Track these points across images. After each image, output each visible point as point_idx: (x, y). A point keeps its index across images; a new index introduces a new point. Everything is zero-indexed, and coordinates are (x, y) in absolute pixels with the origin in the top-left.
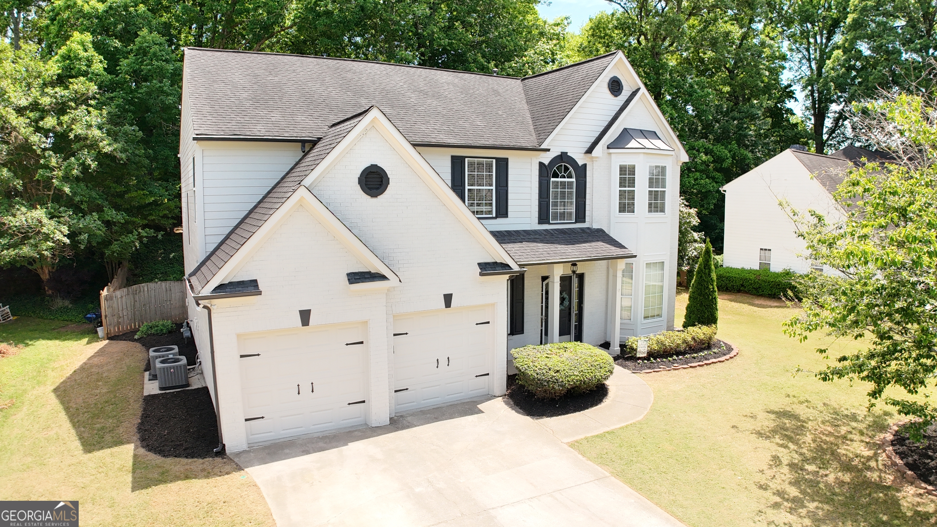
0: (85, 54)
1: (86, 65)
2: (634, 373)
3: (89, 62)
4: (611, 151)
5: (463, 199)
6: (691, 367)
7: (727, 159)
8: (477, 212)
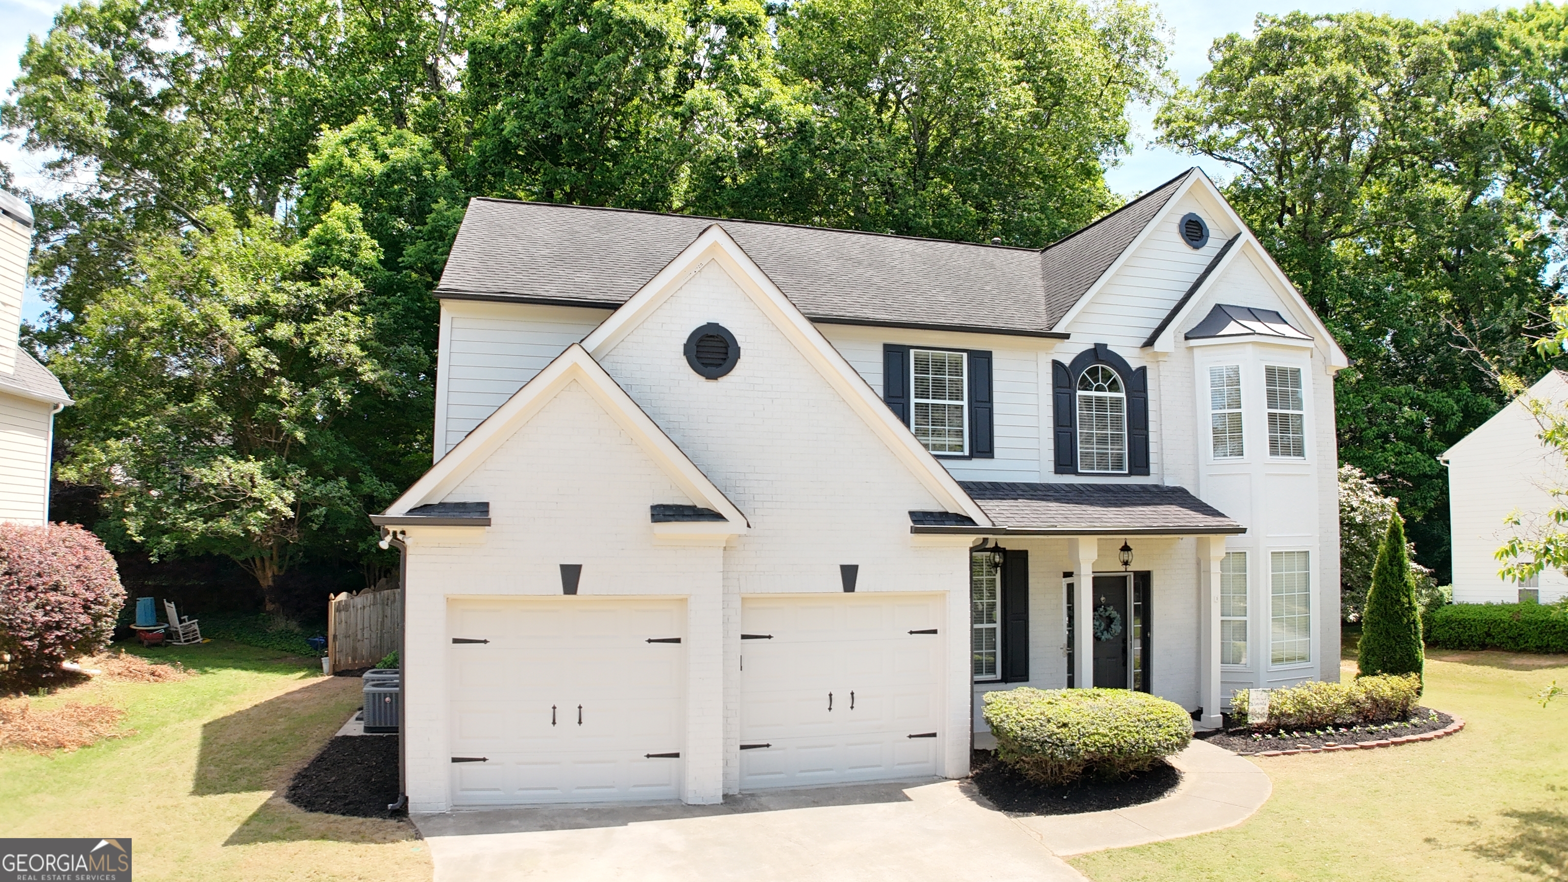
0: (350, 236)
1: (349, 252)
2: (1241, 755)
3: (355, 249)
4: (1193, 342)
5: (906, 421)
6: (1362, 747)
7: (1454, 414)
8: (934, 445)
